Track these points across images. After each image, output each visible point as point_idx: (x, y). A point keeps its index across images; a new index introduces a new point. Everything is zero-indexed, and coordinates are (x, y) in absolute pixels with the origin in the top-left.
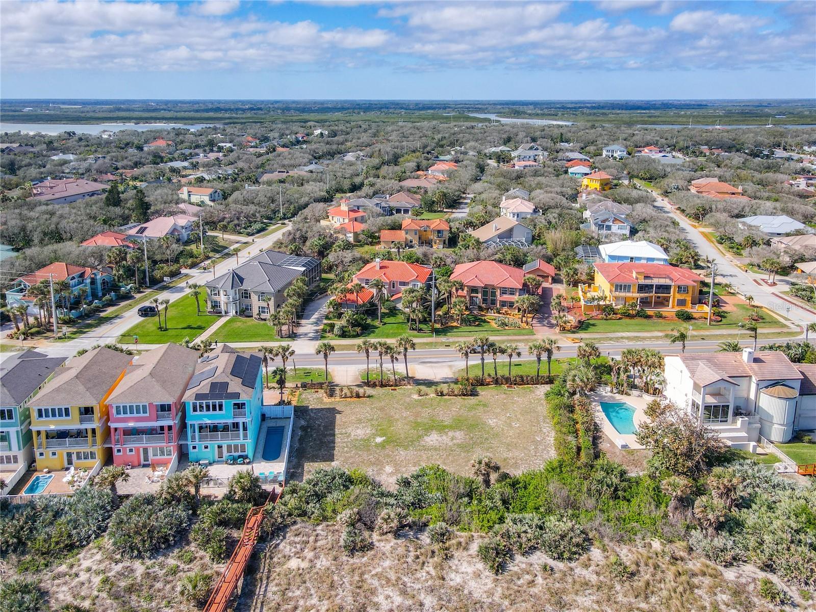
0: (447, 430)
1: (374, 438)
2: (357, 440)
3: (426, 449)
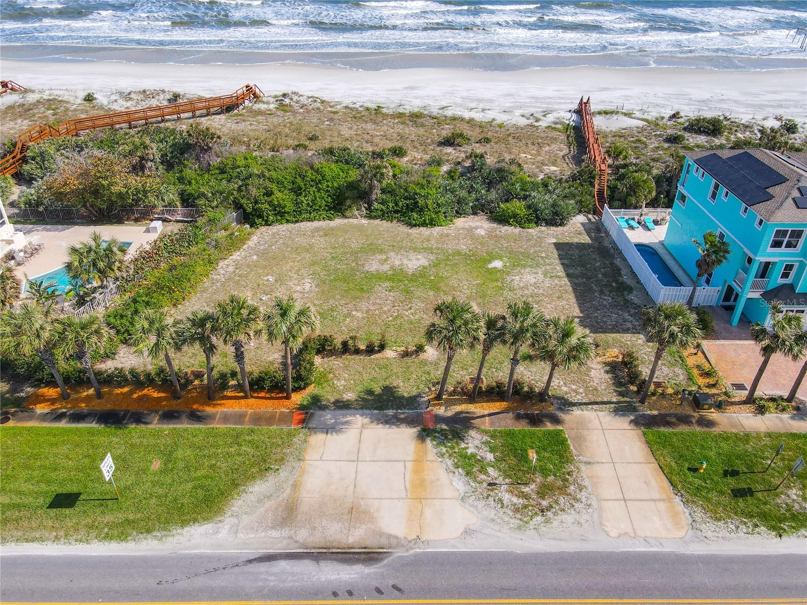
0: (390, 272)
1: (505, 266)
2: (531, 266)
3: (429, 250)
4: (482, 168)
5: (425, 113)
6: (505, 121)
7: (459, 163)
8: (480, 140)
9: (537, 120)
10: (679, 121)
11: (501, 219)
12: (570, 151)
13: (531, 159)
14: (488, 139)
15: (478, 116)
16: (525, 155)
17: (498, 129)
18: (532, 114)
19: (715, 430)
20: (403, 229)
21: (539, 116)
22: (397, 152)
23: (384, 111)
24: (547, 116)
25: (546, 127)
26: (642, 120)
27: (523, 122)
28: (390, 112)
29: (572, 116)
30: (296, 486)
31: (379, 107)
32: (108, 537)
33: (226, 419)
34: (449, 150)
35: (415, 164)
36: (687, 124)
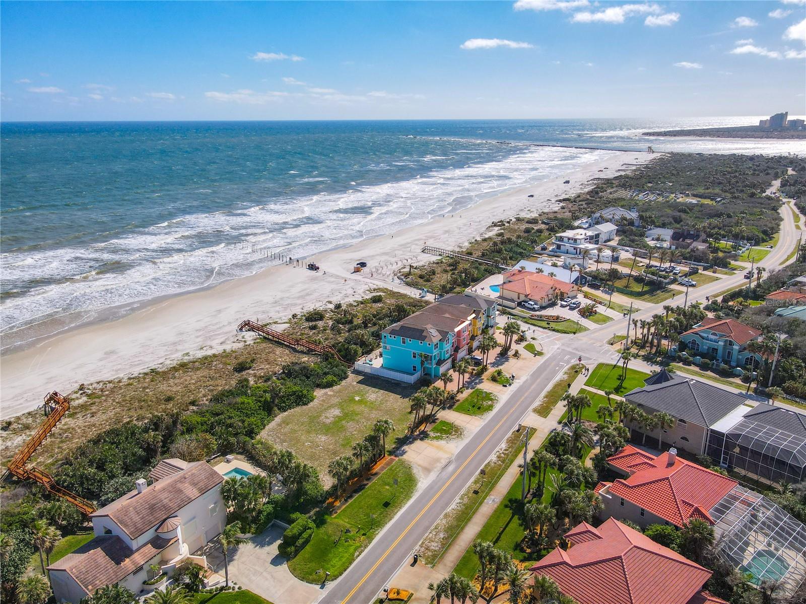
0: (336, 419)
1: (360, 397)
2: (366, 393)
4: (294, 370)
7: (275, 374)
10: (299, 318)
11: (329, 385)
12: (287, 350)
19: (461, 401)
20: (304, 407)
21: (241, 339)
25: (254, 343)
26: (284, 323)
27: (240, 345)
30: (419, 465)
32: (408, 500)
33: (382, 469)
34: (251, 371)
36: (304, 318)
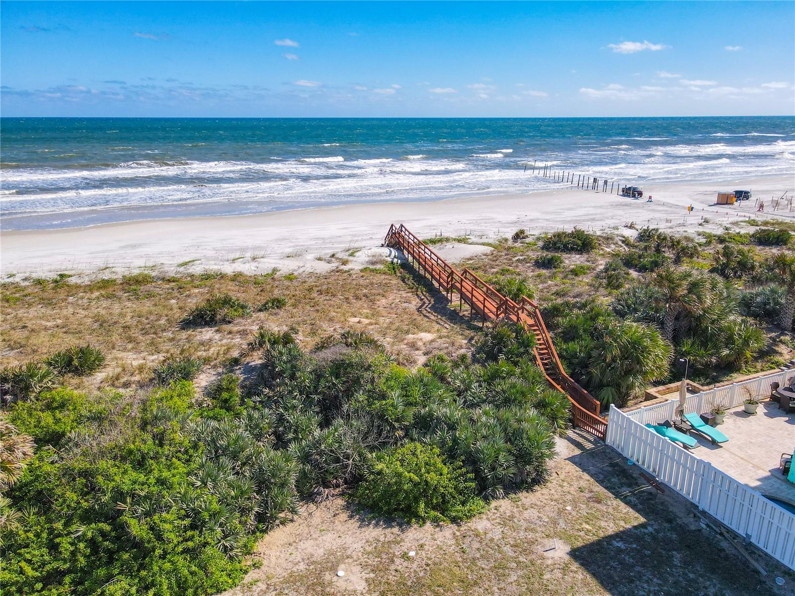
4: (293, 367)
5: (154, 274)
6: (295, 270)
7: (236, 361)
8: (265, 305)
9: (345, 263)
10: (527, 242)
12: (421, 300)
13: (371, 324)
14: (279, 301)
15: (248, 269)
16: (357, 320)
17: (287, 283)
18: (333, 256)
21: (344, 256)
22: (76, 362)
23: (73, 280)
24: (357, 254)
25: (361, 271)
26: (483, 244)
27: (323, 268)
28: (86, 281)
29: (391, 252)
31: (61, 276)
34: (207, 333)
35: (126, 385)
36: (541, 244)
